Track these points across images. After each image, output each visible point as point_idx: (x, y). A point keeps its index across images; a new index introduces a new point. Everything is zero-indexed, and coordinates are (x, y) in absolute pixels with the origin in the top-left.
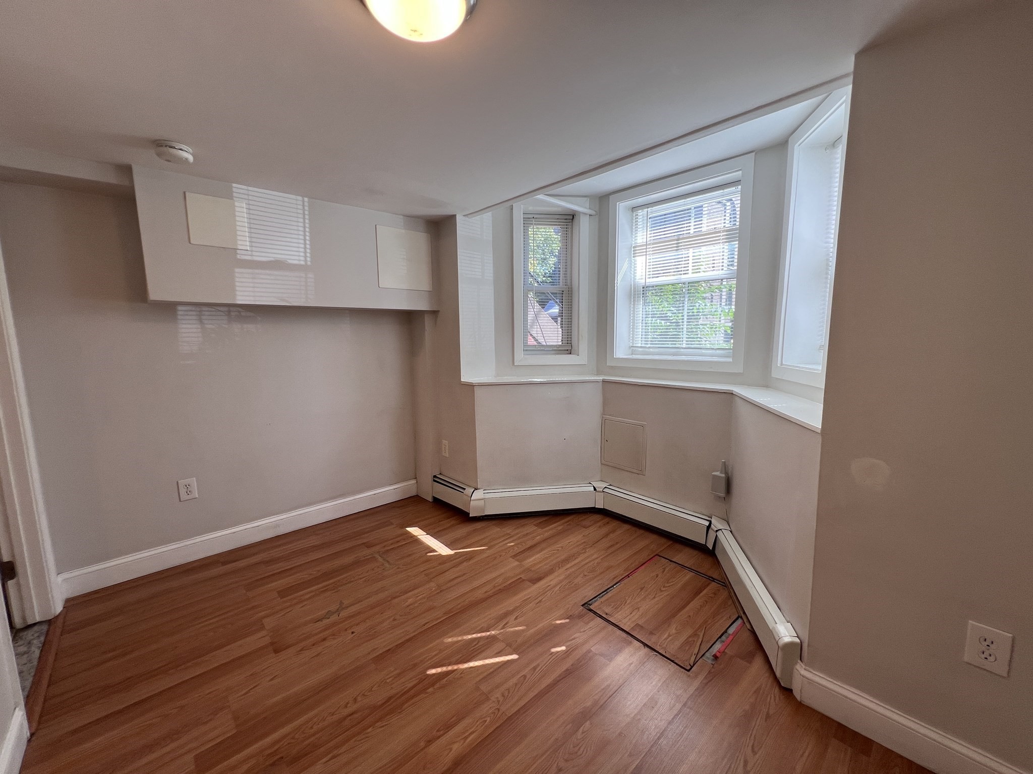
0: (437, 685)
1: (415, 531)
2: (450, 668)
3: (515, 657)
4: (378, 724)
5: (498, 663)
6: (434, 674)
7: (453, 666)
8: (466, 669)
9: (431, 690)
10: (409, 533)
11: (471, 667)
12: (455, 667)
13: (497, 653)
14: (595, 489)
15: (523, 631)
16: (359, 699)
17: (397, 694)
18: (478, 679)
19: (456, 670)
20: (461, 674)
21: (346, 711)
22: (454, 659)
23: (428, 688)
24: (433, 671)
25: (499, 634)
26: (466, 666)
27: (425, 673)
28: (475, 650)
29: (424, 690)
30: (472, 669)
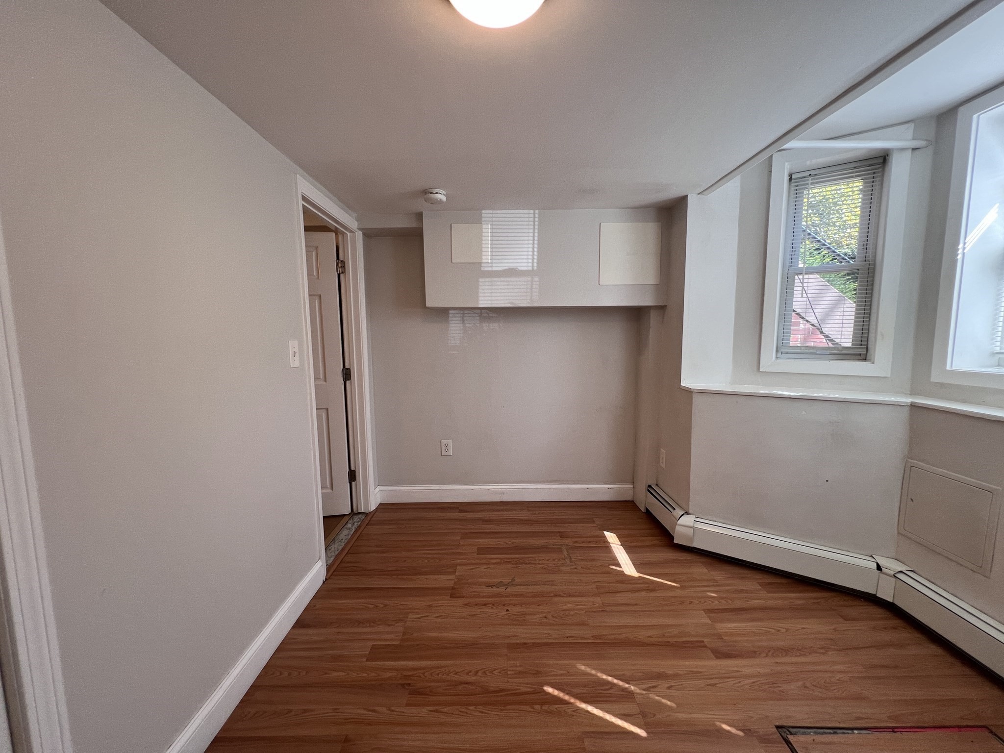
0: (545, 707)
1: (611, 538)
2: (567, 697)
3: (642, 733)
4: (481, 707)
5: (619, 726)
6: (549, 694)
7: (571, 697)
8: (582, 709)
9: (537, 707)
10: (605, 537)
11: (588, 712)
12: (572, 700)
13: (623, 715)
14: (879, 568)
15: (670, 708)
16: (480, 674)
17: (509, 690)
18: (587, 729)
19: (571, 703)
20: (574, 711)
21: (466, 678)
22: (575, 691)
23: (537, 704)
24: (549, 690)
25: (638, 694)
26: (583, 706)
27: (543, 686)
28: (601, 695)
29: (532, 704)
30: (587, 714)
